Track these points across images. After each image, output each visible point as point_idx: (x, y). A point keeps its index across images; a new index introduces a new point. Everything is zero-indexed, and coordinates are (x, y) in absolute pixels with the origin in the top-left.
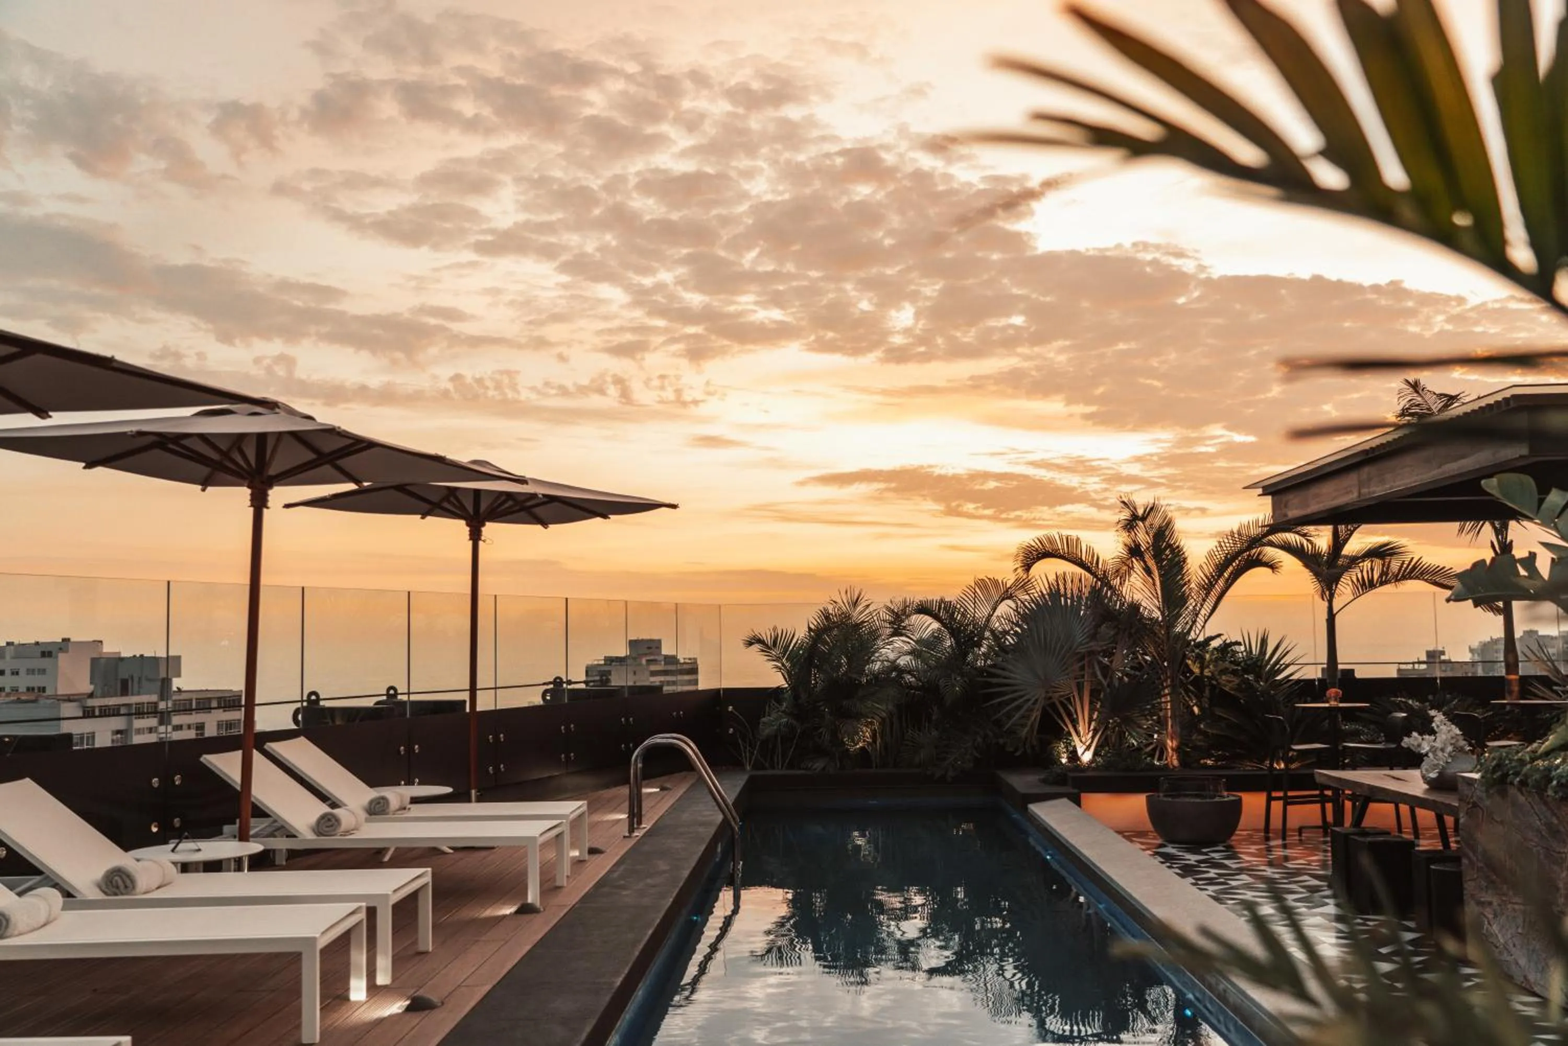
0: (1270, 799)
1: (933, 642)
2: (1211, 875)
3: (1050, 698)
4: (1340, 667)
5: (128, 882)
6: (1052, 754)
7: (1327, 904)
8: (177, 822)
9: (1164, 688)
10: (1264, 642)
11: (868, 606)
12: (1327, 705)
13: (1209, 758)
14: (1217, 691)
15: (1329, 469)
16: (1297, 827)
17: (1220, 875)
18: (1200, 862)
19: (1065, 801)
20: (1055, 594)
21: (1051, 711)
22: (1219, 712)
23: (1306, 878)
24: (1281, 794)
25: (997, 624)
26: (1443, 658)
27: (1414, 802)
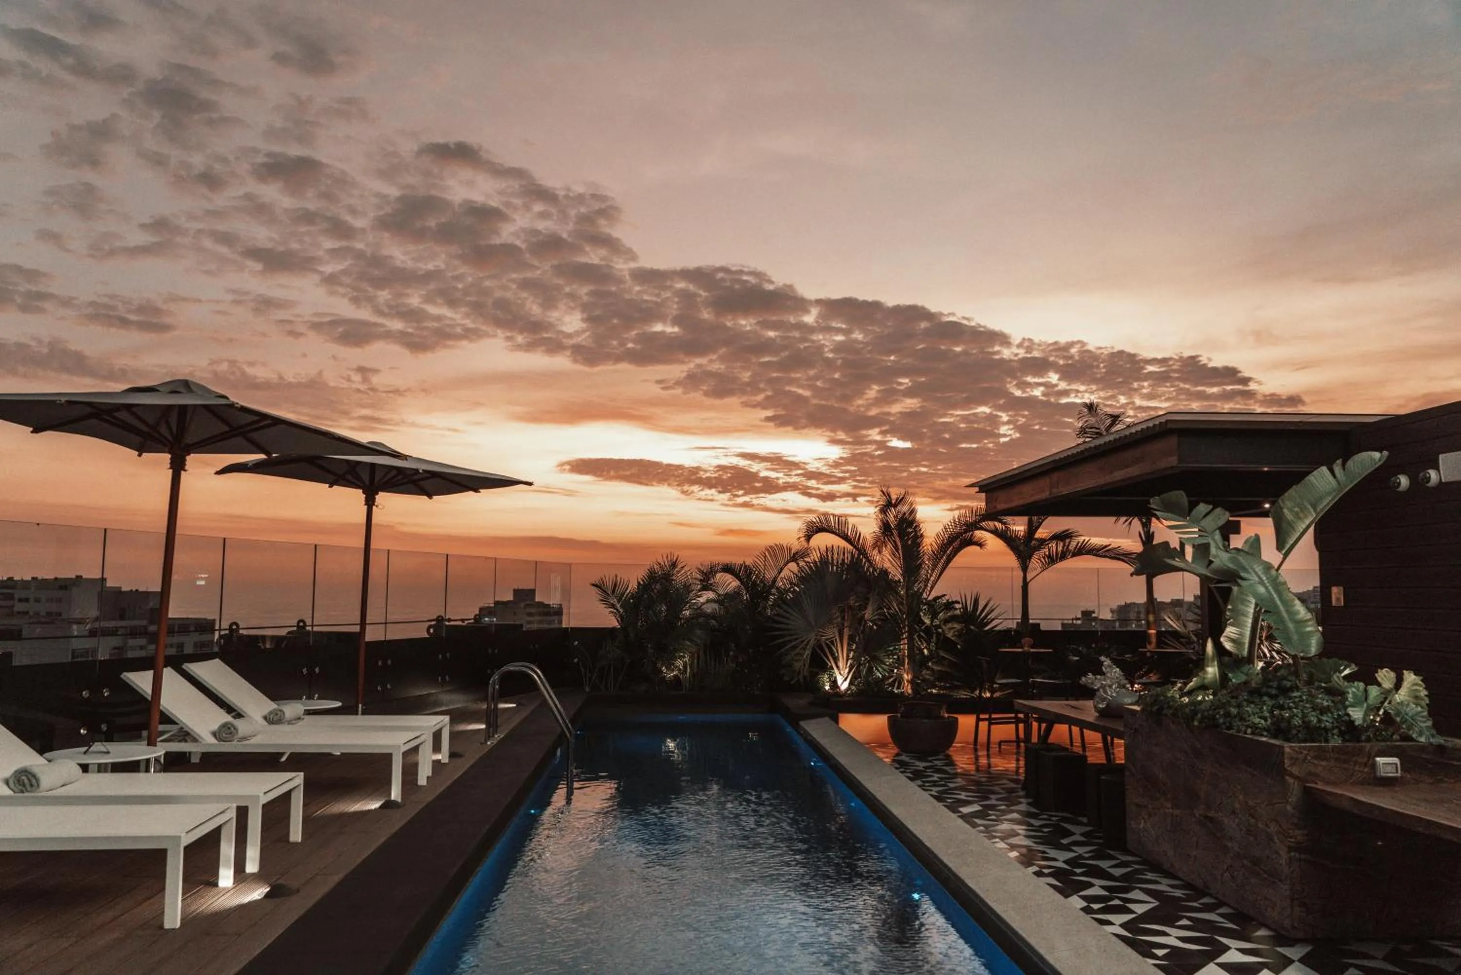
0: (978, 720)
1: (734, 596)
2: (935, 779)
3: (818, 641)
4: (1031, 621)
5: (34, 781)
6: (818, 682)
7: (1020, 803)
8: (104, 727)
9: (903, 634)
10: (976, 602)
11: (683, 567)
12: (1020, 650)
13: (934, 688)
14: (942, 637)
15: (1030, 474)
16: (998, 740)
17: (941, 779)
18: (926, 768)
19: (827, 719)
20: (824, 562)
21: (819, 651)
22: (942, 654)
23: (1004, 781)
24: (987, 716)
25: (781, 584)
26: (1094, 615)
27: (1083, 725)
